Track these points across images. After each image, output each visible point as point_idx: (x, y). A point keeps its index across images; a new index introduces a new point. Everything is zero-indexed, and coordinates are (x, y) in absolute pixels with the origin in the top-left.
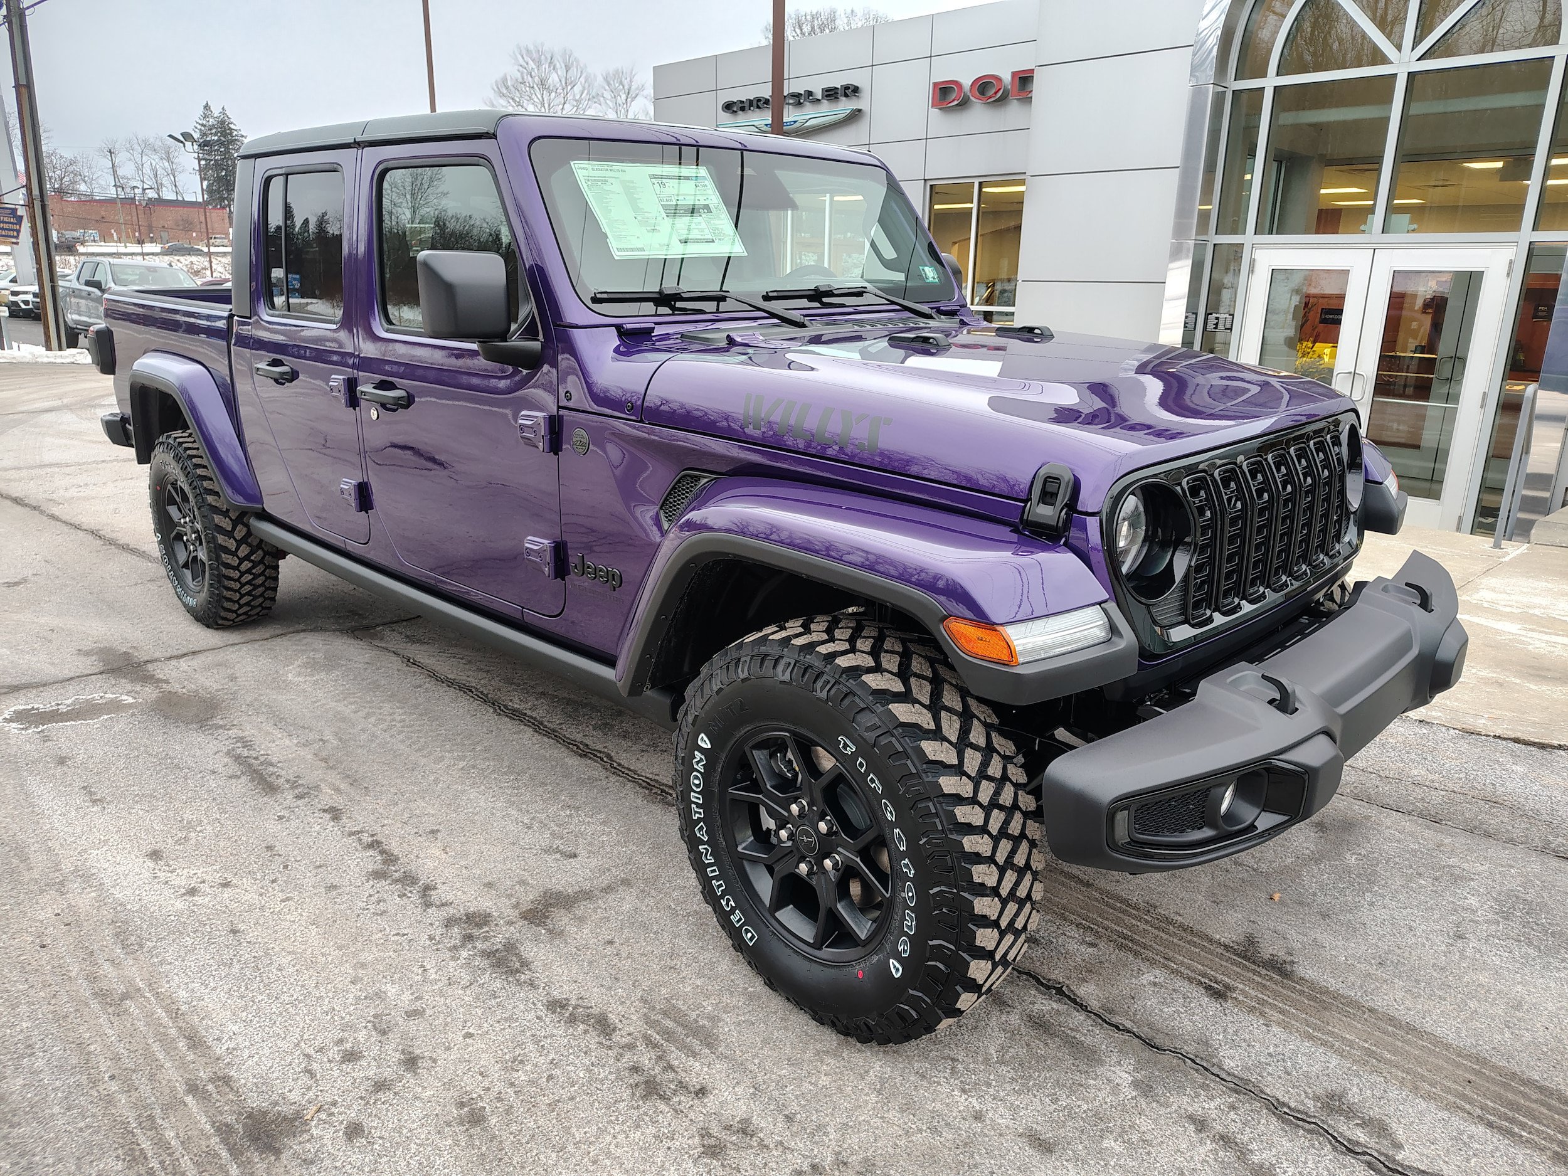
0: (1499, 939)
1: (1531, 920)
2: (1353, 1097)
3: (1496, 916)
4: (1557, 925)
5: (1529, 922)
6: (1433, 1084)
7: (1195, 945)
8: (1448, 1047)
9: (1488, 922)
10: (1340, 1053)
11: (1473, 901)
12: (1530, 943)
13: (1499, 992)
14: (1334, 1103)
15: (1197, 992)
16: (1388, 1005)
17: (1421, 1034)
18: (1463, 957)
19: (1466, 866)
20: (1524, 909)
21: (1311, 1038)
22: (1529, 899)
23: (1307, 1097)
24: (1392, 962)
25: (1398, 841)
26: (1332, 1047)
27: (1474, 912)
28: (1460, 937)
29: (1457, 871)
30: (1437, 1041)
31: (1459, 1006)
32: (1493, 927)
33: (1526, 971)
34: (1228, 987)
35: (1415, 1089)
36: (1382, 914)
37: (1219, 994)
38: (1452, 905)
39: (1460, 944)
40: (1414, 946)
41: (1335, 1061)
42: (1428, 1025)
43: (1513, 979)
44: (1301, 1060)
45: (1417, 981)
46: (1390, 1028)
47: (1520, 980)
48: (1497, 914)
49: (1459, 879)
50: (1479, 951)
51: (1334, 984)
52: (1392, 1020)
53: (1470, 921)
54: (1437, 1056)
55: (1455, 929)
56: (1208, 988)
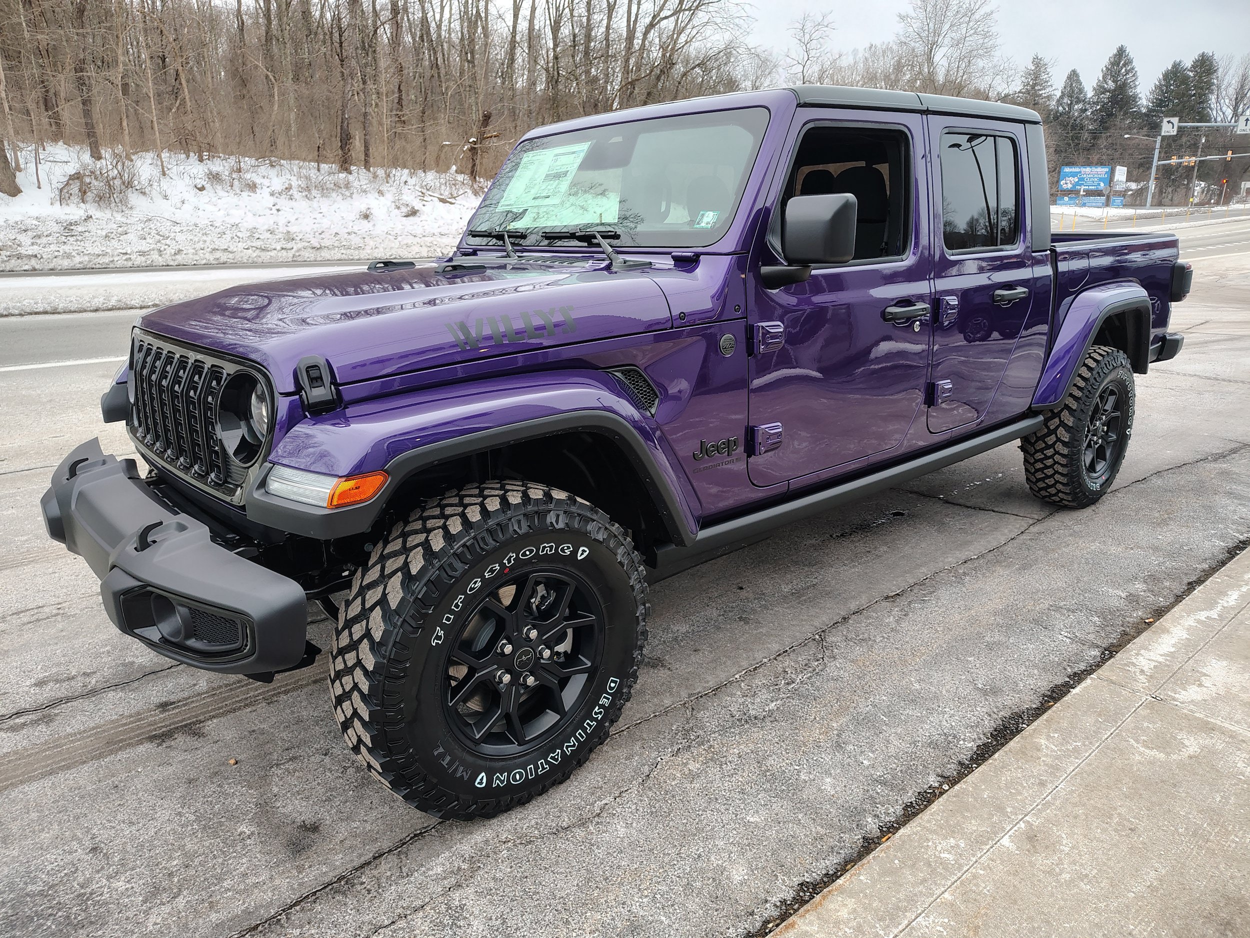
0: (66, 874)
1: (60, 914)
2: (42, 727)
3: (89, 890)
4: (34, 931)
5: (59, 910)
6: (9, 762)
7: (214, 710)
8: (22, 782)
9: (89, 881)
10: (71, 735)
11: (120, 884)
12: (41, 893)
13: (26, 837)
14: (48, 720)
15: (173, 698)
16: (80, 772)
17: (43, 775)
18: (74, 837)
19: (166, 909)
20: (75, 918)
21: (94, 728)
22: (81, 931)
23: (61, 712)
24: (112, 794)
25: (245, 875)
26: (80, 734)
27: (109, 878)
28: (94, 850)
29: (165, 897)
30: (30, 780)
31: (41, 807)
32: (81, 879)
33: (22, 869)
34: (164, 711)
35: (16, 753)
36: (163, 815)
37: (164, 706)
38: (130, 866)
39: (88, 844)
40: (113, 814)
41: (69, 730)
42: (47, 782)
43: (25, 854)
44: (84, 719)
45: (82, 797)
46: (63, 764)
47: (21, 858)
48: (91, 894)
49: (154, 892)
50: (70, 853)
51: (122, 755)
52: (68, 767)
53: (103, 868)
54: (23, 774)
55: (105, 851)
56: (172, 703)
